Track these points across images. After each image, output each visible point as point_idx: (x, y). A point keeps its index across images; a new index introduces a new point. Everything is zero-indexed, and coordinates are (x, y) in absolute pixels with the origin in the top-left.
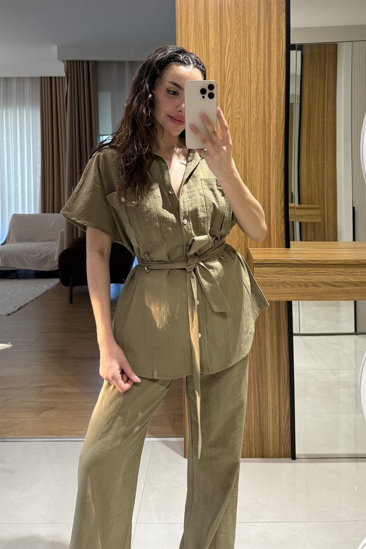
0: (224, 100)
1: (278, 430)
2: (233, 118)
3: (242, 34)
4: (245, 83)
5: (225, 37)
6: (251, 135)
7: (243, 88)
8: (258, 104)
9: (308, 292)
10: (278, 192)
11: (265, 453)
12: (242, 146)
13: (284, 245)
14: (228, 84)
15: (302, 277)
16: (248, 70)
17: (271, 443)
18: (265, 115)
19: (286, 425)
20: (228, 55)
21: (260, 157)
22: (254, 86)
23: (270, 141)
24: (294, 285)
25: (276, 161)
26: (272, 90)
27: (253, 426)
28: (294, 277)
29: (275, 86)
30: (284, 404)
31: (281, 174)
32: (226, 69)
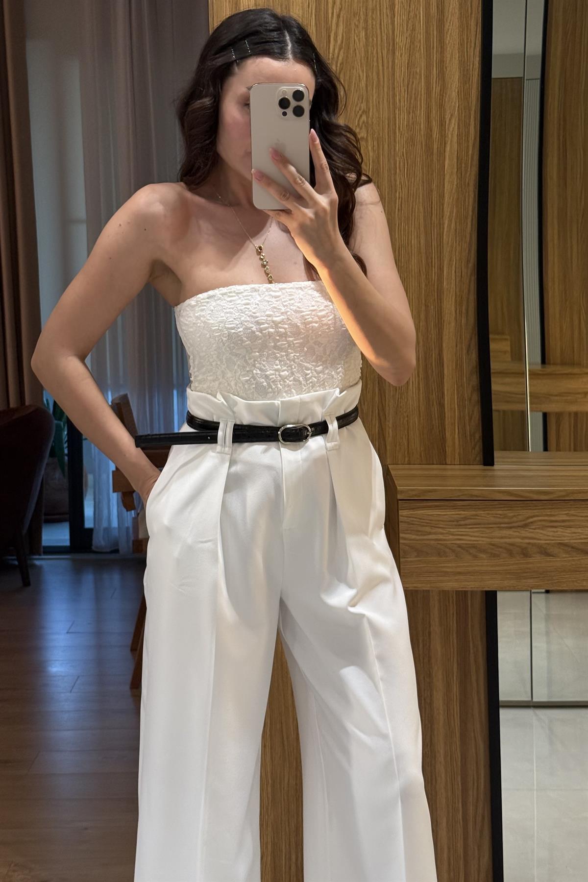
4: (379, 51)
6: (395, 181)
7: (375, 64)
8: (412, 106)
9: (528, 568)
10: (461, 326)
13: (480, 458)
14: (336, 51)
15: (517, 534)
16: (387, 16)
18: (431, 131)
21: (418, 237)
22: (401, 58)
23: (442, 196)
25: (457, 246)
26: (448, 69)
28: (497, 533)
29: (455, 58)
30: (476, 848)
31: (468, 281)
32: (333, 13)
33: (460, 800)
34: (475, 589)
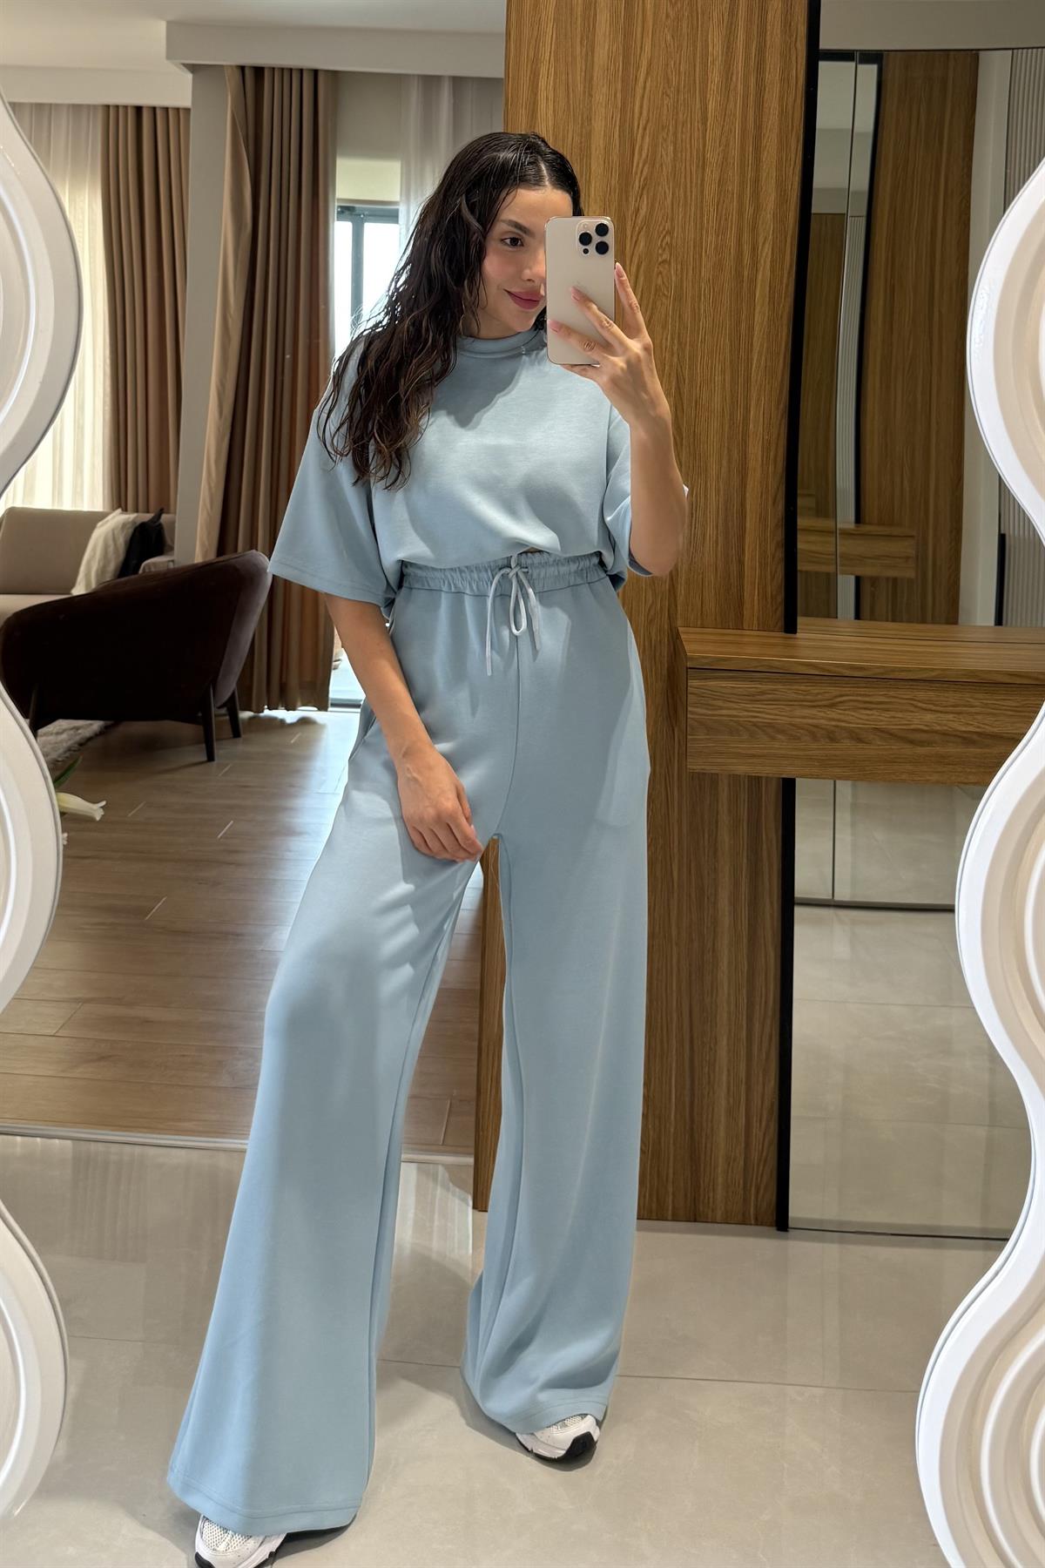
0: (628, 210)
1: (743, 1145)
2: (650, 262)
3: (685, 30)
4: (688, 165)
5: (639, 36)
6: (699, 309)
7: (683, 180)
8: (722, 226)
9: (835, 756)
10: (769, 474)
11: (701, 1209)
12: (672, 339)
13: (781, 623)
14: (641, 165)
15: (822, 714)
16: (698, 129)
17: (720, 1180)
18: (742, 256)
19: (764, 1133)
20: (645, 88)
21: (723, 372)
22: (712, 175)
23: (751, 329)
24: (798, 734)
25: (768, 386)
26: (764, 188)
27: (672, 1130)
28: (799, 712)
29: (772, 178)
30: (761, 1075)
31: (778, 422)
32: (639, 125)
33: (745, 1017)
34: (770, 775)
